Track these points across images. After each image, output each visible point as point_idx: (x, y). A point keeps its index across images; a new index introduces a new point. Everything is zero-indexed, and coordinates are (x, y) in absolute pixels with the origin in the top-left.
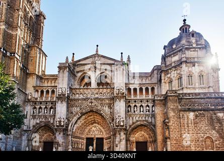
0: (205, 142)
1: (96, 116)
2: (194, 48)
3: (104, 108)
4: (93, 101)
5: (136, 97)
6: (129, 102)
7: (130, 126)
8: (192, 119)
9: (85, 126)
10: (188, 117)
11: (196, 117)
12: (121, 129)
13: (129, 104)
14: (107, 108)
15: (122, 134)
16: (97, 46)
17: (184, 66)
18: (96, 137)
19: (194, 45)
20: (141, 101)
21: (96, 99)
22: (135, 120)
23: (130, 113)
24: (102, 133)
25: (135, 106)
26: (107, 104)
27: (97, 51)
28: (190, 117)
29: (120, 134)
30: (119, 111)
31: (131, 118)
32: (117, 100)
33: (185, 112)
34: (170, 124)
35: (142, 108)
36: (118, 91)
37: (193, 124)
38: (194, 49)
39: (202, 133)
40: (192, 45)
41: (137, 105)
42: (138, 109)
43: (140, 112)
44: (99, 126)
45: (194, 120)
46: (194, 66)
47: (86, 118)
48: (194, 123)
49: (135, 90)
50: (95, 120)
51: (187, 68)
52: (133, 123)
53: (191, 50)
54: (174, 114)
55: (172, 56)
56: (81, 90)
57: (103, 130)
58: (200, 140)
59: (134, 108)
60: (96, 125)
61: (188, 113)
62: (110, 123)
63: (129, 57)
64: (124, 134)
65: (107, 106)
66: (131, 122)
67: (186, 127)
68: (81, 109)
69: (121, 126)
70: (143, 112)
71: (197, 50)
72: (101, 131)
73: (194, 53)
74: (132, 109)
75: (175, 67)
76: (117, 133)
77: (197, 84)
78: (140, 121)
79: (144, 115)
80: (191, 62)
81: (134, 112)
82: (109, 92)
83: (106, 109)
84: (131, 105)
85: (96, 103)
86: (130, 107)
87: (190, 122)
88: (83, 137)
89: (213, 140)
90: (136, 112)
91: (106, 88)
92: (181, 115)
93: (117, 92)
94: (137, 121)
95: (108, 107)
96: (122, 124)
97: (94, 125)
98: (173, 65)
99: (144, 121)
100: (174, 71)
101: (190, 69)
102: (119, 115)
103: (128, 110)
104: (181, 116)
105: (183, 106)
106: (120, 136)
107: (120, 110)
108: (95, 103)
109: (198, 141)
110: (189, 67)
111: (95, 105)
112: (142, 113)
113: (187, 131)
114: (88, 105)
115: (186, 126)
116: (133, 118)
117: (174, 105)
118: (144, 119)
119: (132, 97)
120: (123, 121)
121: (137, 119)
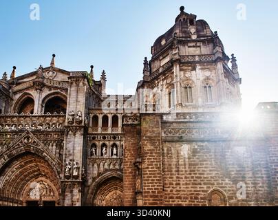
0: (210, 200)
1: (40, 162)
2: (194, 41)
3: (50, 147)
4: (31, 135)
5: (106, 130)
6: (94, 138)
7: (94, 179)
8: (187, 156)
9: (22, 180)
10: (178, 153)
11: (193, 152)
12: (73, 183)
13: (93, 142)
14: (54, 147)
15: (76, 191)
16: (54, 56)
17: (176, 69)
18: (43, 199)
19: (194, 37)
20: (114, 138)
21: (36, 132)
22: (102, 169)
23: (94, 157)
24: (52, 194)
25: (104, 145)
26: (55, 141)
27: (52, 63)
28: (182, 153)
29: (72, 192)
30: (71, 152)
31: (96, 165)
32: (70, 133)
33: (174, 144)
34: (144, 166)
35: (115, 149)
36: (71, 118)
37: (187, 166)
38: (194, 44)
39: (205, 184)
40: (190, 37)
41: (107, 143)
42: (109, 150)
43: (112, 155)
44: (49, 181)
45: (189, 158)
46: (194, 69)
47: (22, 166)
48: (190, 165)
49: (105, 118)
50: (39, 170)
51: (182, 73)
52: (99, 174)
53: (189, 45)
54: (152, 148)
55: (161, 58)
56: (15, 119)
57: (54, 188)
58: (199, 197)
59: (102, 149)
60: (43, 179)
61: (177, 145)
62: (59, 173)
63: (104, 73)
64: (79, 191)
65: (55, 144)
66: (96, 172)
67: (174, 172)
68: (8, 148)
69: (74, 177)
70: (117, 155)
71: (198, 44)
72: (51, 190)
73: (195, 51)
74: (99, 151)
75: (163, 73)
76: (67, 189)
77: (200, 100)
78: (111, 170)
79: (108, 161)
80: (190, 63)
81: (102, 154)
82: (61, 122)
83: (53, 149)
84: (97, 143)
85: (36, 140)
86: (96, 147)
87: (181, 162)
88: (21, 199)
89: (225, 198)
90: (105, 156)
91: (56, 116)
92: (165, 149)
93: (71, 120)
94: (106, 170)
95: (56, 146)
96: (75, 173)
97: (40, 179)
98: (161, 70)
99: (117, 170)
100: (163, 80)
101: (188, 74)
102: (71, 158)
103: (92, 152)
104: (165, 151)
105: (170, 133)
106: (72, 196)
107: (74, 149)
108: (33, 138)
109: (196, 198)
110: (185, 71)
111: (34, 142)
112: (115, 157)
113: (175, 179)
114: (21, 142)
115: (174, 170)
116: (99, 166)
117: (153, 131)
118: (117, 167)
119: (100, 131)
120: (78, 168)
121: (106, 166)
